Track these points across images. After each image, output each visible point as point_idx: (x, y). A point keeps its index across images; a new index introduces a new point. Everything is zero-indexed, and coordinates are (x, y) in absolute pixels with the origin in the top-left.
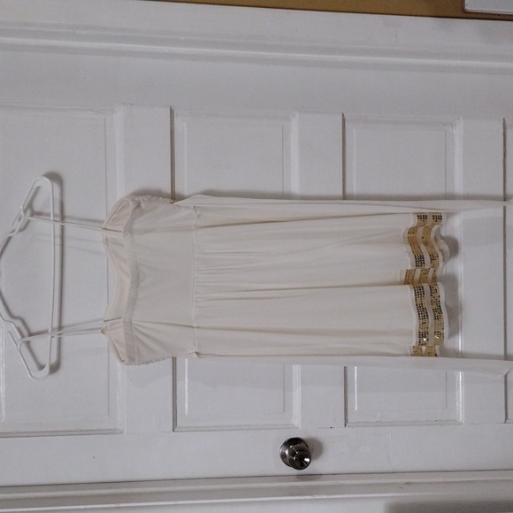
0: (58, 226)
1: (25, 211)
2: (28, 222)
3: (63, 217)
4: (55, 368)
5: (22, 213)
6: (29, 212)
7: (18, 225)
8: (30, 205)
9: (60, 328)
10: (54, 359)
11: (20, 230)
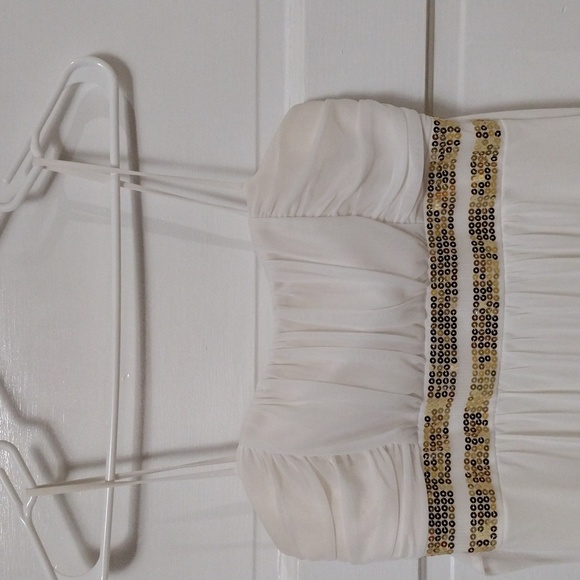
1: (43, 149)
2: (54, 176)
3: (135, 161)
4: (124, 557)
5: (34, 152)
6: (52, 151)
8: (54, 136)
9: (141, 458)
10: (121, 534)
11: (29, 198)
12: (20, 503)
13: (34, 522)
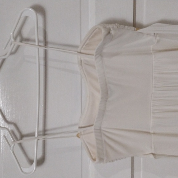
0: (42, 50)
1: (15, 39)
3: (46, 43)
4: (41, 162)
5: (12, 40)
6: (19, 39)
7: (10, 49)
8: (20, 33)
9: (45, 132)
10: (40, 155)
11: (12, 53)
12: (10, 146)
13: (14, 151)
